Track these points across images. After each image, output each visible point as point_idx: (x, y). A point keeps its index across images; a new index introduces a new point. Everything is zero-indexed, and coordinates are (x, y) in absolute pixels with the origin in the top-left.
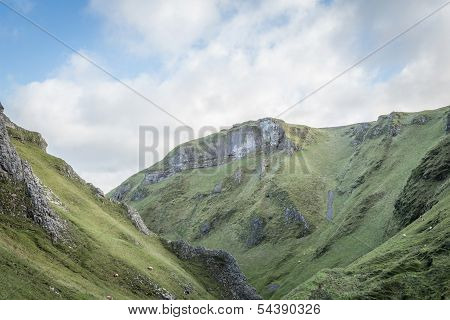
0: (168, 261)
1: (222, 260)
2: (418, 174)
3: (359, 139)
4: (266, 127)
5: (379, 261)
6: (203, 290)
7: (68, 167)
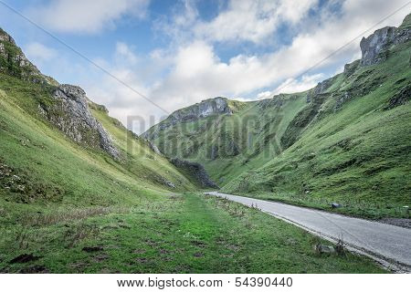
0: (171, 168)
1: (196, 167)
2: (293, 124)
3: (264, 107)
4: (218, 101)
5: (272, 166)
6: (188, 181)
7: (119, 123)
